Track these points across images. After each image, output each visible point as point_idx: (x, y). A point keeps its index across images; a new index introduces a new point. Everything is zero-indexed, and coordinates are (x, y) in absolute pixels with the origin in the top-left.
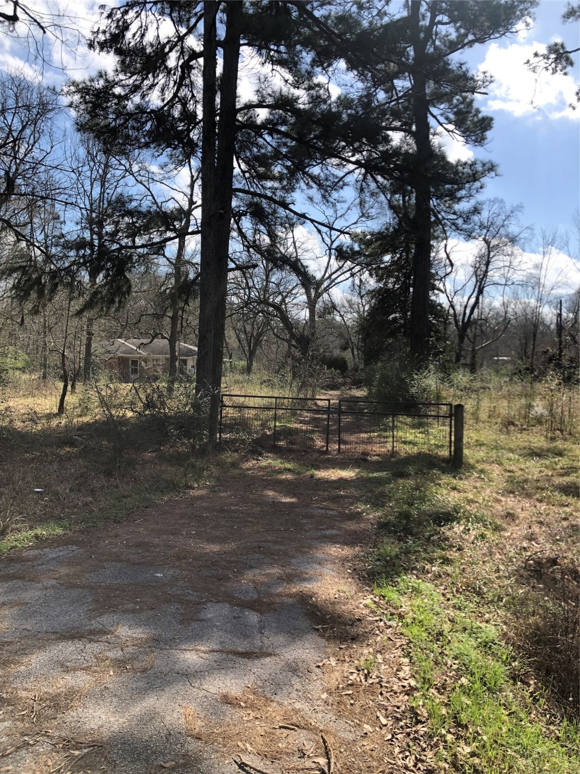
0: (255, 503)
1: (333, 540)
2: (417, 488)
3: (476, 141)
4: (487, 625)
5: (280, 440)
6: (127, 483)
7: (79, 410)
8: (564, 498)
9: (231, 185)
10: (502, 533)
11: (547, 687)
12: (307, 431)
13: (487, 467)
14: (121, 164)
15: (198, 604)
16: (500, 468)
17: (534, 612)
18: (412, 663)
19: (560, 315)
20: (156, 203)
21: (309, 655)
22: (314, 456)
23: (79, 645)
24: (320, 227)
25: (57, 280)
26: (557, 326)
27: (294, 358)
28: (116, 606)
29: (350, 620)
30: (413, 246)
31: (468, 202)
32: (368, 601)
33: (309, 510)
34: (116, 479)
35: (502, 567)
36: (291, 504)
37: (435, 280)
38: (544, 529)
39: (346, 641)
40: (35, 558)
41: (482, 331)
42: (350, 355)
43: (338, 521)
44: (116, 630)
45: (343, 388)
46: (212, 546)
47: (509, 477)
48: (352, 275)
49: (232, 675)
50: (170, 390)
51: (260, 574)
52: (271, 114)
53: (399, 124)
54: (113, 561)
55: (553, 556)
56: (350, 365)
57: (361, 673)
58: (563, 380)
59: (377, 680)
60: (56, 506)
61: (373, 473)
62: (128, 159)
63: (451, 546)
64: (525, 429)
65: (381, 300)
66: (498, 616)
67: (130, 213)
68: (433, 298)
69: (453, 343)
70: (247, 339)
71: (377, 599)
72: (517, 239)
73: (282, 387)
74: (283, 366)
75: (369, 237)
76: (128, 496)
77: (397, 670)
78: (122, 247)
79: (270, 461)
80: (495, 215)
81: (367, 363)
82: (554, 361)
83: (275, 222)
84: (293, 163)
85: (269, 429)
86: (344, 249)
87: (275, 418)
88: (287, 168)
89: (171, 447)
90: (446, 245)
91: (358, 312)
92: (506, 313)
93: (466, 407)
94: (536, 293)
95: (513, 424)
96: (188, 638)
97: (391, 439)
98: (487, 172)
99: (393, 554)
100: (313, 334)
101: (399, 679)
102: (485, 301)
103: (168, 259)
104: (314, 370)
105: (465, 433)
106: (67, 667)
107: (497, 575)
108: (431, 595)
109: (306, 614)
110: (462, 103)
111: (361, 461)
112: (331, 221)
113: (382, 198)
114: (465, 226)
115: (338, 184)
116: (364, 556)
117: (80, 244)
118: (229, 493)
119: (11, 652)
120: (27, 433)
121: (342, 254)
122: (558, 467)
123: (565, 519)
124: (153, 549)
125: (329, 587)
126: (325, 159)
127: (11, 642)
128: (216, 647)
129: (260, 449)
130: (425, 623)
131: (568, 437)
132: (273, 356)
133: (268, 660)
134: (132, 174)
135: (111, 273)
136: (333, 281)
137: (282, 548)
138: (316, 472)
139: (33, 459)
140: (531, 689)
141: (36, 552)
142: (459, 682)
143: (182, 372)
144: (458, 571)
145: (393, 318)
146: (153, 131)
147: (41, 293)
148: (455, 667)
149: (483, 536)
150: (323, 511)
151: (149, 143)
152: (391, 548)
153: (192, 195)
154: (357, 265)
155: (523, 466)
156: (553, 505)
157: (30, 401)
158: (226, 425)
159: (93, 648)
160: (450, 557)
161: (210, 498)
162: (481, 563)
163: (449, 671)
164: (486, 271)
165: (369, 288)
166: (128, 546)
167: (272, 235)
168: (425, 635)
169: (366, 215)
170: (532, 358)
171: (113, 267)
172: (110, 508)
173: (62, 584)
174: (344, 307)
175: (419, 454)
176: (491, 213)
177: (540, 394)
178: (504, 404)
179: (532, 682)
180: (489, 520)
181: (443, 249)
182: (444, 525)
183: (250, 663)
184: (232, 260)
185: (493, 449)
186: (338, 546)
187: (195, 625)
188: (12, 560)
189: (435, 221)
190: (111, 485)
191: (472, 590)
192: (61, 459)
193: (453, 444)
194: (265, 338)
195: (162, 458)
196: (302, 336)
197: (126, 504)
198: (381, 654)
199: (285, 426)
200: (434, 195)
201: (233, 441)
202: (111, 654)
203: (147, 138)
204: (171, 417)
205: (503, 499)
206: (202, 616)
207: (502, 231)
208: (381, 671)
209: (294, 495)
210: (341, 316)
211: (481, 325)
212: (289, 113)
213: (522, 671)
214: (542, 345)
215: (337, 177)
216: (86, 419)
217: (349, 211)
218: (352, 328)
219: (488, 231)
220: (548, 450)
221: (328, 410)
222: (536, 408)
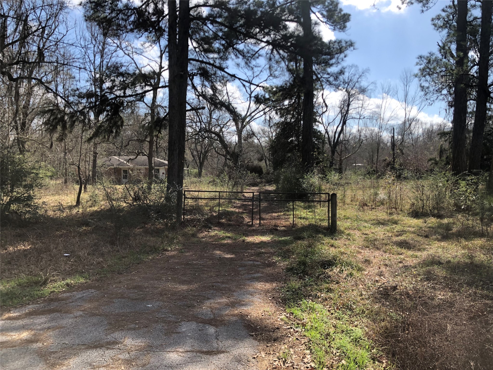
0: (208, 259)
1: (258, 279)
2: (310, 246)
3: (340, 28)
4: (356, 328)
5: (223, 219)
6: (125, 249)
7: (89, 203)
8: (399, 249)
9: (187, 57)
10: (363, 272)
11: (394, 364)
12: (239, 213)
13: (352, 232)
14: (114, 43)
15: (176, 323)
16: (360, 232)
17: (384, 319)
18: (311, 353)
19: (393, 137)
20: (137, 68)
21: (248, 352)
22: (245, 228)
23: (101, 352)
24: (244, 83)
25: (74, 119)
26: (392, 144)
27: (229, 167)
28: (123, 326)
29: (272, 329)
30: (303, 95)
31: (337, 67)
32: (283, 317)
33: (243, 262)
34: (117, 246)
35: (364, 293)
36: (231, 258)
37: (317, 116)
38: (388, 269)
39: (270, 341)
40: (67, 298)
41: (345, 148)
42: (264, 164)
43: (262, 268)
44: (124, 342)
45: (260, 185)
46: (182, 287)
47: (366, 238)
48: (265, 113)
49: (200, 365)
50: (149, 188)
51: (214, 303)
52: (212, 10)
53: (293, 17)
54: (119, 298)
55: (394, 285)
56: (264, 171)
57: (281, 360)
58: (396, 177)
59: (291, 364)
60: (79, 265)
61: (282, 238)
62: (119, 39)
63: (332, 281)
64: (373, 208)
65: (283, 129)
66: (363, 322)
67: (122, 74)
68: (315, 127)
69: (328, 156)
70: (198, 155)
71: (288, 315)
72: (366, 90)
73: (222, 185)
74: (222, 172)
75: (274, 89)
76: (126, 257)
77: (303, 358)
78: (117, 97)
79: (216, 232)
80: (352, 75)
81: (275, 168)
82: (391, 165)
83: (216, 80)
84: (226, 42)
85: (215, 212)
86: (260, 97)
87: (219, 205)
88: (223, 45)
89: (152, 225)
90: (323, 94)
91: (268, 137)
92: (360, 136)
93: (337, 195)
94: (379, 123)
95: (366, 205)
96: (170, 344)
97: (292, 216)
98: (348, 47)
99: (297, 287)
100: (241, 151)
101: (304, 363)
102: (347, 129)
103: (146, 104)
104: (242, 174)
105: (337, 211)
106: (94, 366)
107: (361, 298)
108: (321, 311)
109: (245, 326)
110: (331, 5)
111: (273, 230)
112: (251, 79)
113: (283, 64)
114: (334, 82)
115: (255, 55)
116: (279, 289)
117: (89, 95)
118: (191, 253)
119: (56, 358)
120: (57, 218)
121: (258, 100)
122: (395, 231)
123: (400, 262)
124: (144, 290)
125: (258, 308)
126: (246, 40)
127: (56, 352)
128: (189, 349)
129: (210, 225)
130: (319, 328)
131: (400, 212)
132: (215, 166)
133: (222, 355)
134: (122, 49)
135: (110, 114)
136: (253, 117)
137: (227, 286)
138: (246, 238)
139: (62, 235)
140: (384, 365)
141: (68, 294)
142: (341, 363)
143: (157, 177)
144: (337, 296)
145: (291, 141)
146: (136, 21)
147: (64, 127)
148: (338, 354)
149: (351, 275)
150: (252, 262)
151: (134, 29)
152: (295, 283)
153: (161, 63)
154: (268, 107)
155: (373, 231)
156: (393, 254)
157: (57, 197)
158: (187, 211)
159: (109, 353)
160: (332, 288)
161: (179, 256)
162: (351, 291)
163: (334, 357)
164: (348, 110)
165: (275, 121)
166: (128, 288)
167: (214, 88)
168: (319, 335)
169: (273, 75)
170: (377, 164)
171: (111, 110)
172: (115, 265)
173: (87, 314)
174: (260, 134)
175: (310, 225)
176: (350, 73)
177: (382, 186)
178: (360, 193)
179: (384, 361)
180: (355, 264)
181: (321, 97)
182: (327, 268)
183: (211, 358)
184: (189, 104)
185: (355, 221)
186: (262, 283)
187: (174, 336)
188: (52, 300)
189: (316, 79)
190: (114, 250)
191: (346, 308)
192: (81, 235)
193: (330, 219)
194: (210, 154)
195: (147, 232)
196: (234, 153)
197: (125, 262)
198: (293, 348)
199: (225, 210)
200: (315, 63)
201: (192, 220)
202: (121, 357)
203: (132, 26)
204: (151, 206)
205: (362, 251)
206: (179, 330)
207: (357, 85)
208: (293, 359)
209: (233, 253)
210: (258, 139)
211: (345, 144)
212: (224, 11)
213: (378, 355)
214: (382, 156)
215: (254, 51)
216: (95, 208)
217: (262, 73)
218: (266, 147)
219: (348, 85)
220: (388, 221)
221: (252, 199)
222: (380, 195)
